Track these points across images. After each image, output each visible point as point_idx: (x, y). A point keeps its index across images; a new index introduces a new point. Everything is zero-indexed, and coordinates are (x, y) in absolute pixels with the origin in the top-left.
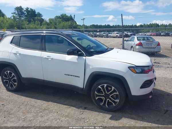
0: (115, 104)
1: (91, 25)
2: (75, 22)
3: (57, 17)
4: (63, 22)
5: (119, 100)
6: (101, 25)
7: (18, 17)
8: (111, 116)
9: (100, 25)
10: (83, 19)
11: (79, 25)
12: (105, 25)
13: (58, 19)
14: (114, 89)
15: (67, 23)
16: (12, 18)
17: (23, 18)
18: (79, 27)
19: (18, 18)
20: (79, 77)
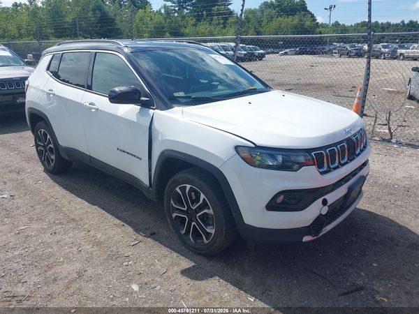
0: (207, 239)
1: (358, 24)
2: (313, 16)
3: (266, 3)
4: (280, 19)
5: (214, 230)
6: (387, 23)
7: (177, 9)
8: (193, 264)
9: (385, 22)
10: (330, 8)
11: (323, 25)
12: (403, 22)
13: (269, 10)
14: (204, 199)
15: (290, 18)
16: (163, 11)
17: (187, 9)
18: (321, 29)
19: (176, 11)
20: (141, 159)
